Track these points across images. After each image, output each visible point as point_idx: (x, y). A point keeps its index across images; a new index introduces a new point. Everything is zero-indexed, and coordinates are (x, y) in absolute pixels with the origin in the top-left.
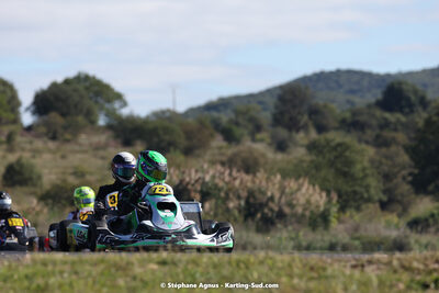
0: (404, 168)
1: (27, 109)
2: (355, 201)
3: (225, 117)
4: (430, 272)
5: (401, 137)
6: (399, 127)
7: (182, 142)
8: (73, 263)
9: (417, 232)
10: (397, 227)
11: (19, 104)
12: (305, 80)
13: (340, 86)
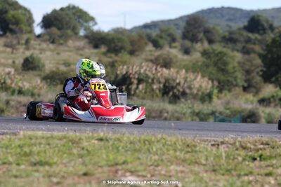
0: (258, 67)
1: (39, 24)
2: (228, 86)
3: (154, 33)
4: (258, 150)
5: (258, 48)
6: (257, 42)
7: (129, 47)
8: (47, 138)
9: (264, 106)
10: (252, 103)
11: (33, 22)
12: (203, 12)
13: (223, 16)
